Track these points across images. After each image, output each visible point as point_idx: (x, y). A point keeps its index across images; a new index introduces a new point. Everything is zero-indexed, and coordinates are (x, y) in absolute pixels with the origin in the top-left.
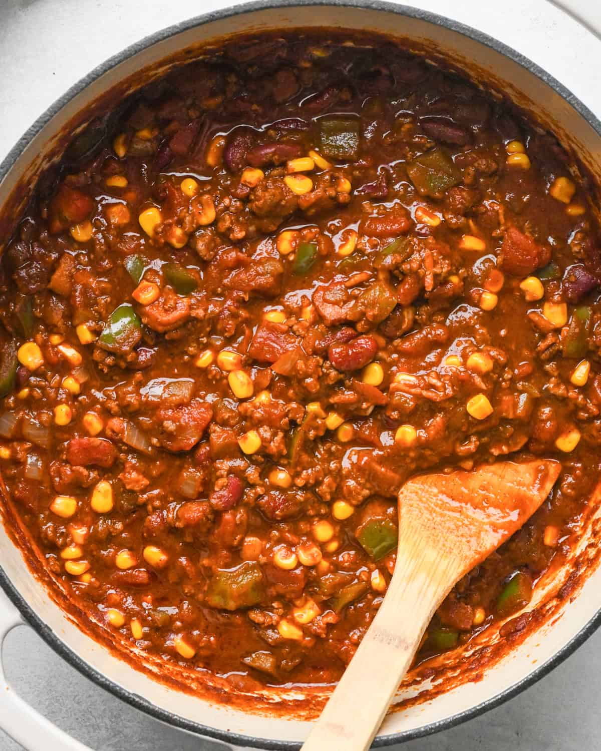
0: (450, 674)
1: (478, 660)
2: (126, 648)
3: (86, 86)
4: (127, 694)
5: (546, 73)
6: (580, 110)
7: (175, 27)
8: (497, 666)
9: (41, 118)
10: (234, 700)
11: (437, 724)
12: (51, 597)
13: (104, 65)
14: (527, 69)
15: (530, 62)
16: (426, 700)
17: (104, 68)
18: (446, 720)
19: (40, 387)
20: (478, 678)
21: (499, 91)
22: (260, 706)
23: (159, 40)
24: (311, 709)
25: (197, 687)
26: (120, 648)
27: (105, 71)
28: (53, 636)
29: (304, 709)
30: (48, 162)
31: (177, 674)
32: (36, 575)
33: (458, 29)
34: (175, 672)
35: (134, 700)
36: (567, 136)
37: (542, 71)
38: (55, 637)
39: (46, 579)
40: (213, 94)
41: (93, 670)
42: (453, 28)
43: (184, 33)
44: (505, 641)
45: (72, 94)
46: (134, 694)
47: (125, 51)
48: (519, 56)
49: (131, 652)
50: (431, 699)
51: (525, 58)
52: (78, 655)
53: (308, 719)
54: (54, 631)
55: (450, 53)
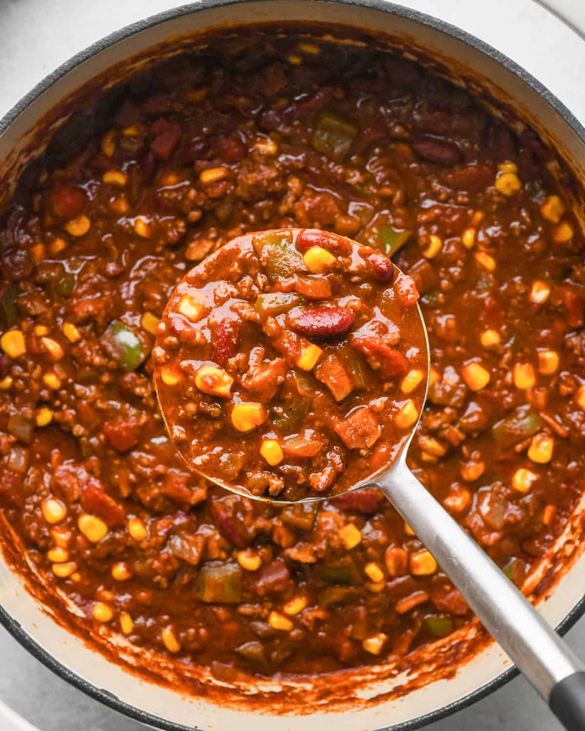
0: (426, 669)
1: (454, 655)
2: (104, 639)
3: (54, 82)
4: (94, 690)
5: (521, 68)
6: (554, 106)
7: (143, 22)
8: (470, 663)
9: (8, 114)
10: (209, 692)
11: (405, 724)
12: (26, 588)
13: (71, 60)
14: (501, 63)
15: (503, 56)
16: (399, 696)
17: (72, 64)
18: (414, 720)
19: (23, 379)
20: (451, 675)
21: (478, 85)
22: (235, 698)
23: (127, 36)
24: (286, 702)
25: (174, 678)
26: (97, 638)
27: (73, 67)
28: (21, 632)
29: (278, 702)
30: (26, 156)
31: (154, 665)
32: (13, 567)
33: (430, 24)
34: (152, 663)
35: (102, 696)
36: (546, 131)
37: (516, 66)
38: (23, 632)
39: (24, 570)
40: (198, 87)
41: (61, 666)
42: (425, 23)
43: (151, 28)
44: (480, 637)
45: (40, 90)
46: (102, 690)
47: (93, 46)
48: (493, 50)
49: (109, 642)
50: (403, 695)
51: (498, 52)
52: (47, 651)
53: (280, 713)
54: (22, 627)
55: (427, 47)
